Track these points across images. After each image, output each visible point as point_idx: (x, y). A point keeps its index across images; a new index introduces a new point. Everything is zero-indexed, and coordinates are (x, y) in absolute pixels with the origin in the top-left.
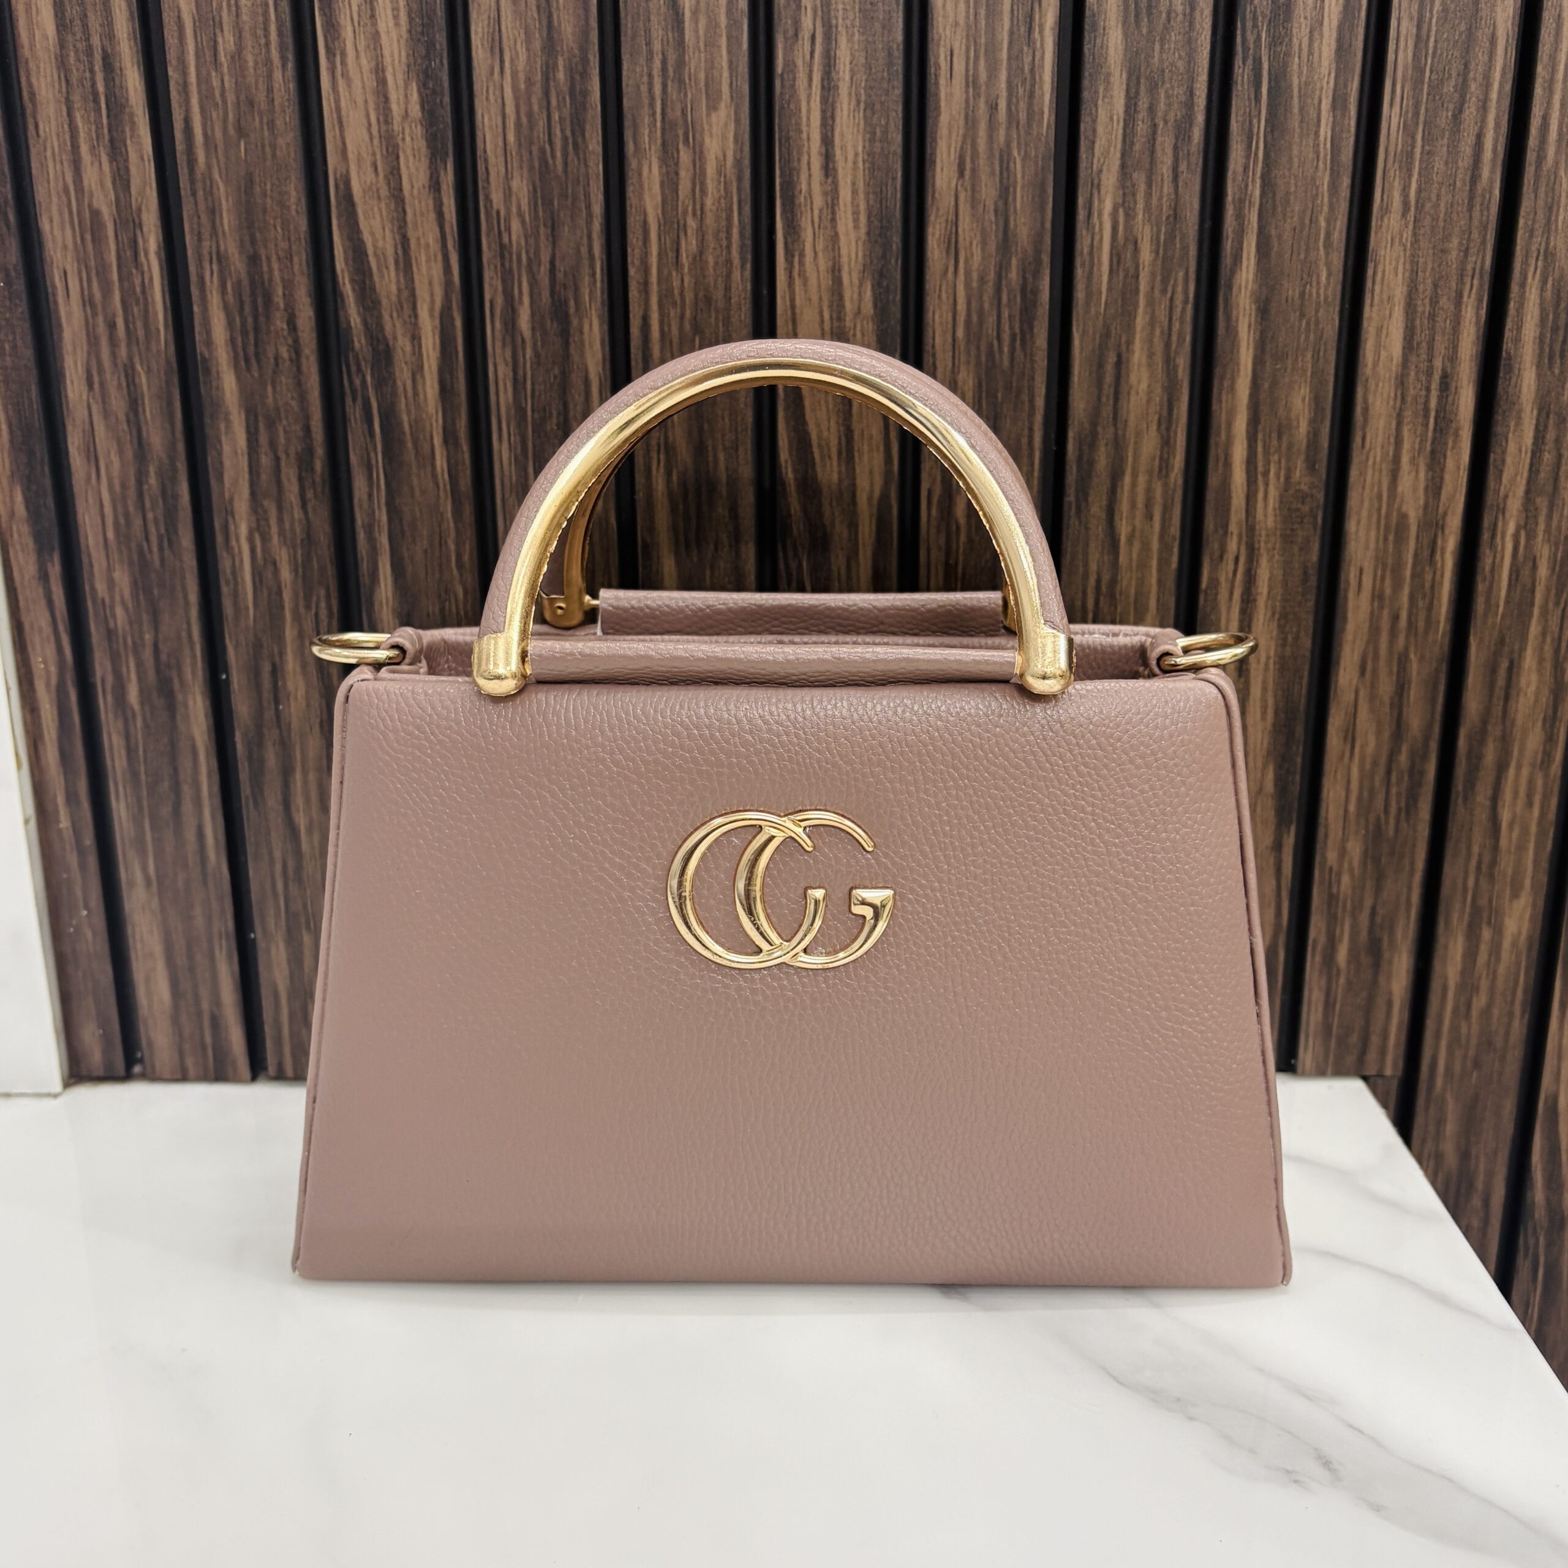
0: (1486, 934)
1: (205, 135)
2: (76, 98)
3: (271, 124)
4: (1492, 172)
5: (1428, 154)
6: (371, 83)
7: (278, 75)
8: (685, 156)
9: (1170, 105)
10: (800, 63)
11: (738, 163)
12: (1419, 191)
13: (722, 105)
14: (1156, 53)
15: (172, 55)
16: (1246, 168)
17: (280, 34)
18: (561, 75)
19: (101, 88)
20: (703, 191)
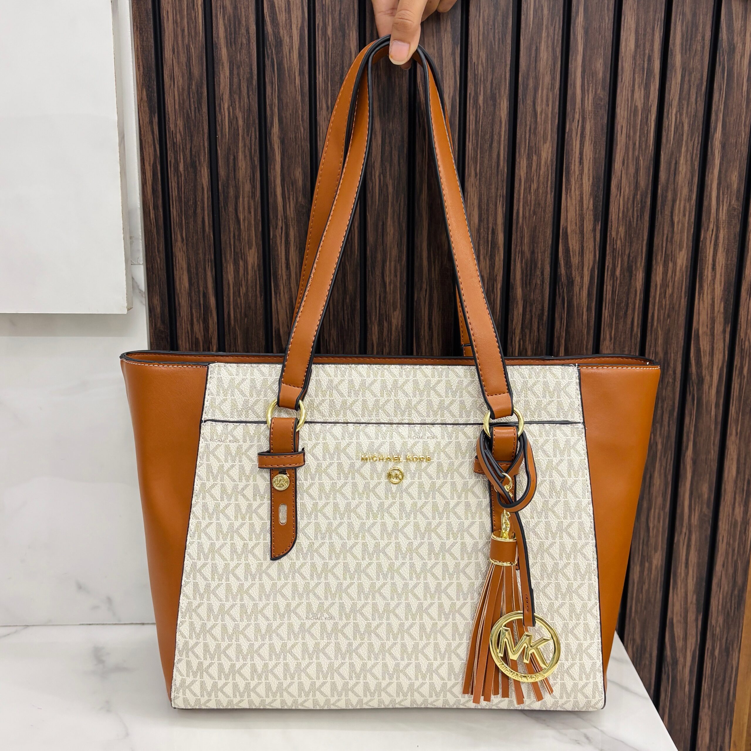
0: (647, 565)
1: (234, 316)
2: (194, 305)
3: (256, 314)
4: (637, 329)
5: (617, 324)
6: (288, 301)
7: (259, 299)
8: (386, 324)
9: (536, 310)
11: (402, 326)
12: (615, 334)
13: (398, 310)
14: (532, 295)
15: (225, 294)
16: (561, 328)
17: (260, 288)
18: (348, 300)
19: (202, 302)
20: (391, 334)
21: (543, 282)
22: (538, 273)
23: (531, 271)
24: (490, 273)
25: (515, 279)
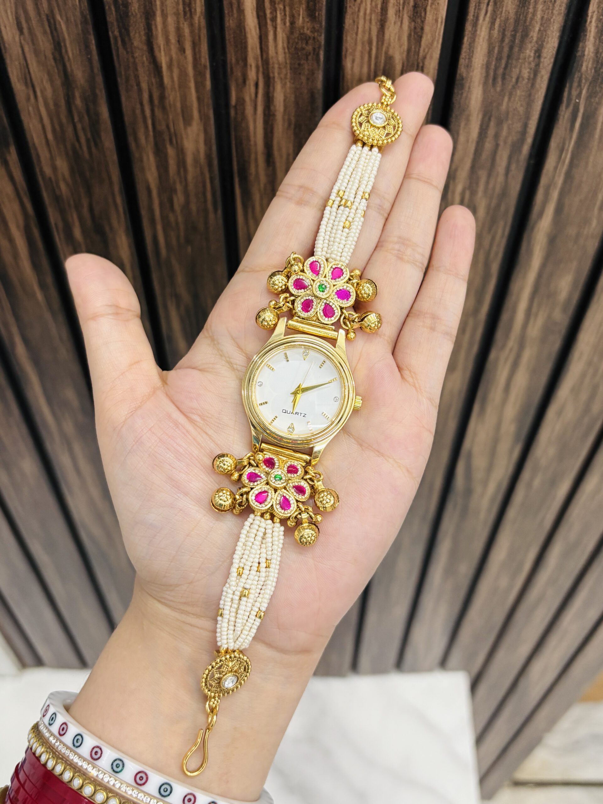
8: (171, 151)
9: (509, 132)
10: (247, 99)
13: (195, 123)
14: (505, 104)
20: (185, 171)
21: (536, 72)
22: (529, 52)
23: (511, 48)
24: (409, 50)
25: (469, 66)
